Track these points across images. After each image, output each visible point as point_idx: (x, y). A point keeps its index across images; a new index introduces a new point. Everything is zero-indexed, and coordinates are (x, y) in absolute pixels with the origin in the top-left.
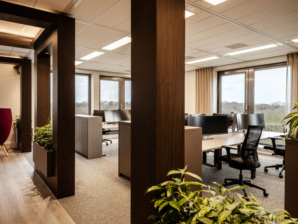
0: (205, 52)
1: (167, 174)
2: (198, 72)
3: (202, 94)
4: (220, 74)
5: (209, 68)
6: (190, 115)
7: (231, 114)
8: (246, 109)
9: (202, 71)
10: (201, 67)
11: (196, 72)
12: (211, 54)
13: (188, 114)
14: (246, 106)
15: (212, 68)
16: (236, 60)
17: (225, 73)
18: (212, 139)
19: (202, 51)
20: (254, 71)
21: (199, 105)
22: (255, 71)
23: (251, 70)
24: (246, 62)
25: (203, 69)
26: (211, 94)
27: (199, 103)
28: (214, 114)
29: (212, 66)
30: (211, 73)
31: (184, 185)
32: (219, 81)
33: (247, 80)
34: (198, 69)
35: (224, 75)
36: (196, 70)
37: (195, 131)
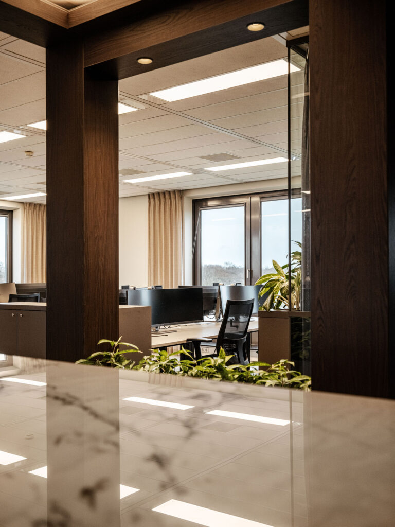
0: (165, 163)
1: (98, 342)
2: (152, 200)
3: (161, 248)
4: (198, 205)
5: (175, 191)
6: (133, 288)
7: (212, 285)
8: (247, 277)
9: (162, 197)
10: (159, 190)
11: (149, 198)
12: (176, 167)
13: (130, 287)
14: (247, 271)
15: (181, 193)
16: (226, 180)
17: (210, 203)
18: (175, 331)
19: (156, 162)
20: (261, 202)
21: (154, 271)
22: (263, 203)
23: (256, 199)
24: (245, 183)
25: (164, 193)
26: (179, 246)
27: (155, 265)
28: (180, 287)
29: (181, 189)
30: (179, 203)
31: (118, 355)
32: (197, 218)
33: (248, 217)
34: (153, 194)
35: (207, 207)
36: (149, 195)
37: (139, 312)
